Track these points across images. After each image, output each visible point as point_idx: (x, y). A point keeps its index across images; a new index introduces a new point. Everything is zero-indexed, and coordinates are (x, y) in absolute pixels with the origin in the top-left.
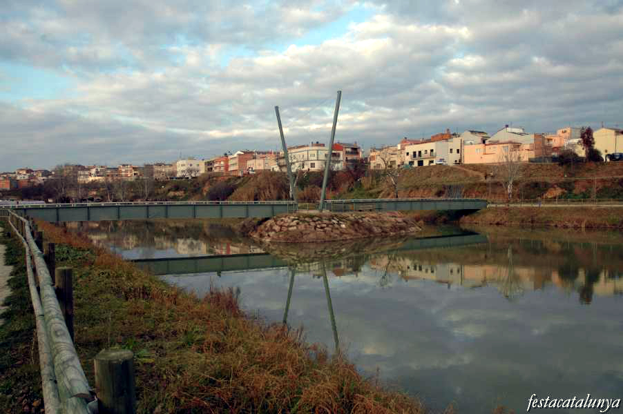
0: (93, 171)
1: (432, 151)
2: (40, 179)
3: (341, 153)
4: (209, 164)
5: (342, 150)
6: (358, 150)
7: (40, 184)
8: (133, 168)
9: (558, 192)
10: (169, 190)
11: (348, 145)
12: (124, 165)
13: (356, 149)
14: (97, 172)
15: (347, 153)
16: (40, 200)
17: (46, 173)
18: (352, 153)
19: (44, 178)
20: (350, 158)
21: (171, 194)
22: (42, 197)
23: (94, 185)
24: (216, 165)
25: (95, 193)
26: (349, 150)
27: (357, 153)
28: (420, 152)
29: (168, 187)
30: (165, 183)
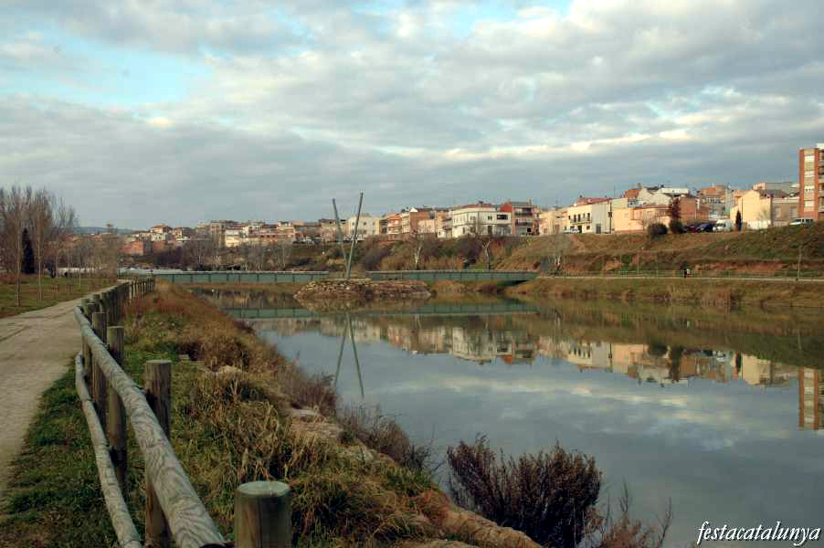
0: (246, 230)
1: (589, 214)
2: (180, 240)
3: (509, 215)
4: (383, 222)
5: (511, 211)
6: (532, 211)
7: (179, 248)
8: (295, 226)
9: (617, 264)
10: (328, 258)
11: (518, 204)
12: (283, 223)
13: (529, 209)
14: (251, 231)
15: (517, 214)
16: (178, 268)
17: (187, 232)
18: (524, 215)
19: (186, 238)
20: (521, 220)
21: (331, 262)
22: (180, 265)
23: (243, 250)
24: (390, 225)
25: (242, 259)
26: (520, 211)
27: (531, 214)
28: (579, 216)
29: (329, 253)
30: (327, 248)
